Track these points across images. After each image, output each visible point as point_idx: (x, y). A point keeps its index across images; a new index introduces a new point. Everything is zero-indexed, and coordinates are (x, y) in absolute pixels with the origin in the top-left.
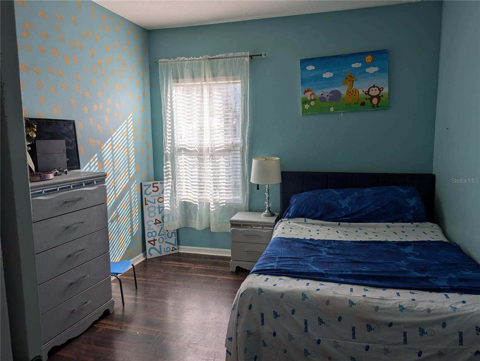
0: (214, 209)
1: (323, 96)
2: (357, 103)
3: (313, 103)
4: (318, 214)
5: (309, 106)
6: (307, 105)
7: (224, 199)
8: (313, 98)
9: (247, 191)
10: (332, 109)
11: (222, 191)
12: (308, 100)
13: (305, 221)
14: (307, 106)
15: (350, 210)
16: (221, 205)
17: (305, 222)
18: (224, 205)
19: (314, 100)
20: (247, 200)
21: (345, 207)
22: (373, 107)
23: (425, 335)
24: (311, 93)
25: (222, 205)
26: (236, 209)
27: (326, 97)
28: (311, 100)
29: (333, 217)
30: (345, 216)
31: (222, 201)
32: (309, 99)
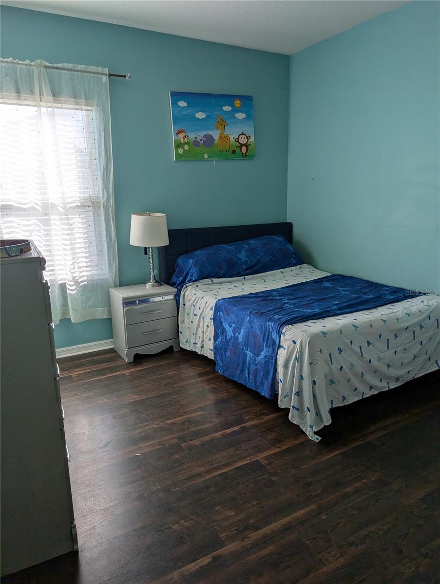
0: (76, 291)
1: (197, 140)
2: (229, 151)
3: (186, 147)
5: (182, 151)
6: (181, 149)
7: (85, 276)
8: (186, 142)
9: (116, 260)
10: (206, 156)
11: (81, 265)
12: (181, 143)
13: (212, 281)
14: (180, 151)
15: (249, 263)
16: (81, 284)
18: (85, 284)
19: (187, 143)
20: (115, 273)
21: (245, 260)
22: (243, 156)
24: (184, 134)
25: (83, 284)
27: (200, 141)
28: (185, 143)
30: (246, 270)
32: (182, 142)
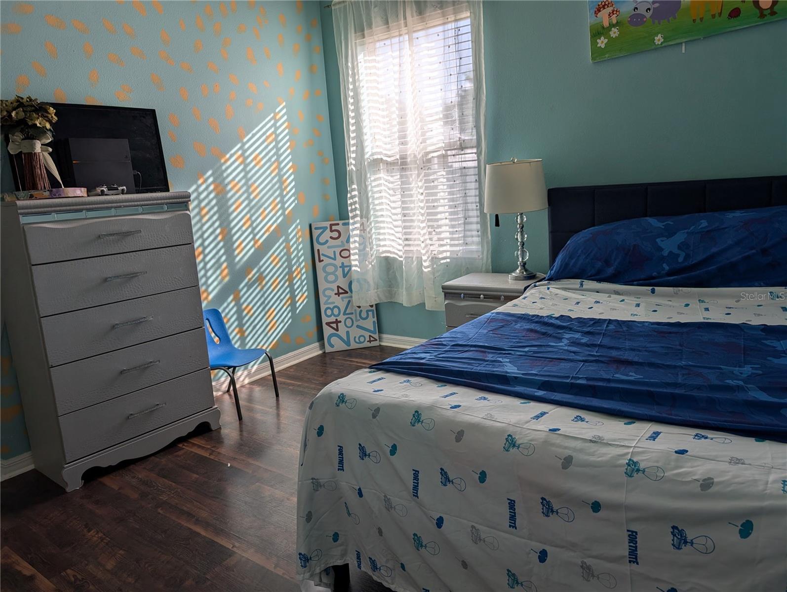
0: (429, 269)
1: (637, 12)
2: (720, 14)
3: (614, 33)
4: (610, 271)
5: (606, 40)
6: (602, 38)
7: (448, 251)
8: (614, 21)
9: (487, 233)
10: (659, 39)
11: (443, 236)
12: (603, 27)
13: (582, 285)
14: (602, 42)
15: (680, 260)
16: (442, 262)
17: (581, 288)
18: (448, 262)
19: (618, 24)
20: (488, 251)
21: (671, 252)
22: (762, 16)
23: (686, 549)
24: (609, 10)
25: (445, 261)
26: (468, 268)
27: (645, 13)
28: (612, 25)
29: (642, 277)
30: (669, 274)
31: (444, 255)
32: (606, 24)
